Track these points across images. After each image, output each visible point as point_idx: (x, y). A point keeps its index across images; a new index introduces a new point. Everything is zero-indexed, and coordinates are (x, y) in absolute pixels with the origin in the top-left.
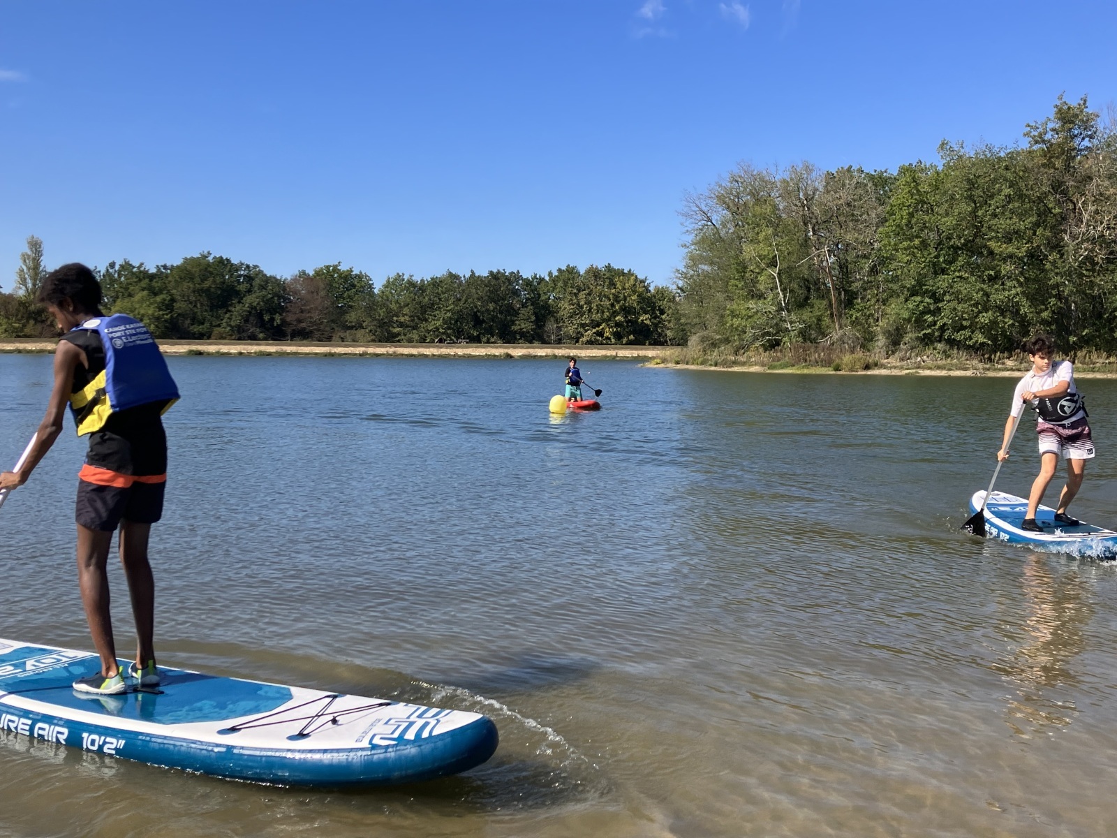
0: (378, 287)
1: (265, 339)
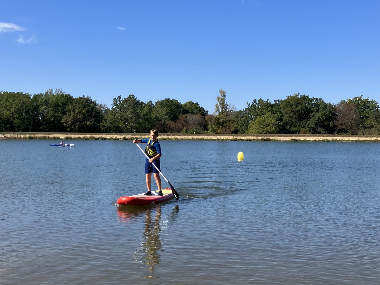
1: (325, 134)
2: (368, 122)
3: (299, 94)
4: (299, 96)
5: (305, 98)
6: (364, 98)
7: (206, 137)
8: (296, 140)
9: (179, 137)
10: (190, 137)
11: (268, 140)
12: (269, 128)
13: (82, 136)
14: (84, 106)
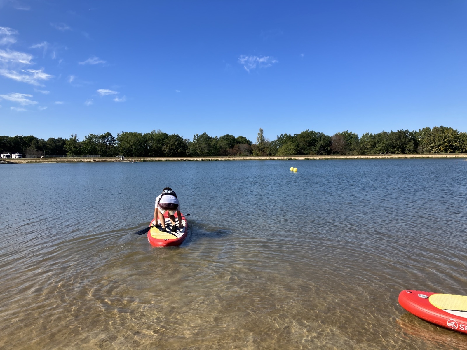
0: (360, 137)
1: (325, 154)
2: (352, 147)
3: (309, 130)
4: (309, 131)
5: (312, 132)
6: (349, 132)
7: (252, 158)
8: (308, 159)
9: (235, 159)
10: (242, 158)
11: (290, 159)
12: (290, 152)
13: (175, 159)
14: (176, 140)
